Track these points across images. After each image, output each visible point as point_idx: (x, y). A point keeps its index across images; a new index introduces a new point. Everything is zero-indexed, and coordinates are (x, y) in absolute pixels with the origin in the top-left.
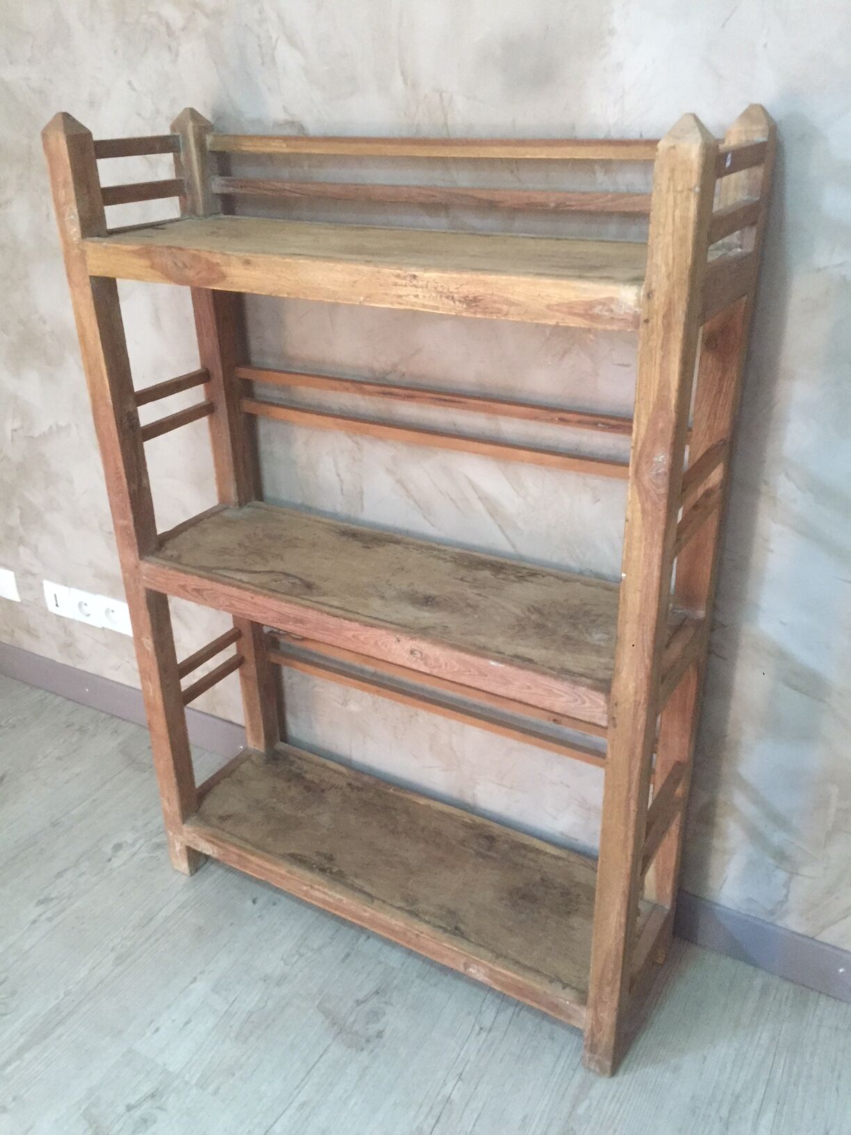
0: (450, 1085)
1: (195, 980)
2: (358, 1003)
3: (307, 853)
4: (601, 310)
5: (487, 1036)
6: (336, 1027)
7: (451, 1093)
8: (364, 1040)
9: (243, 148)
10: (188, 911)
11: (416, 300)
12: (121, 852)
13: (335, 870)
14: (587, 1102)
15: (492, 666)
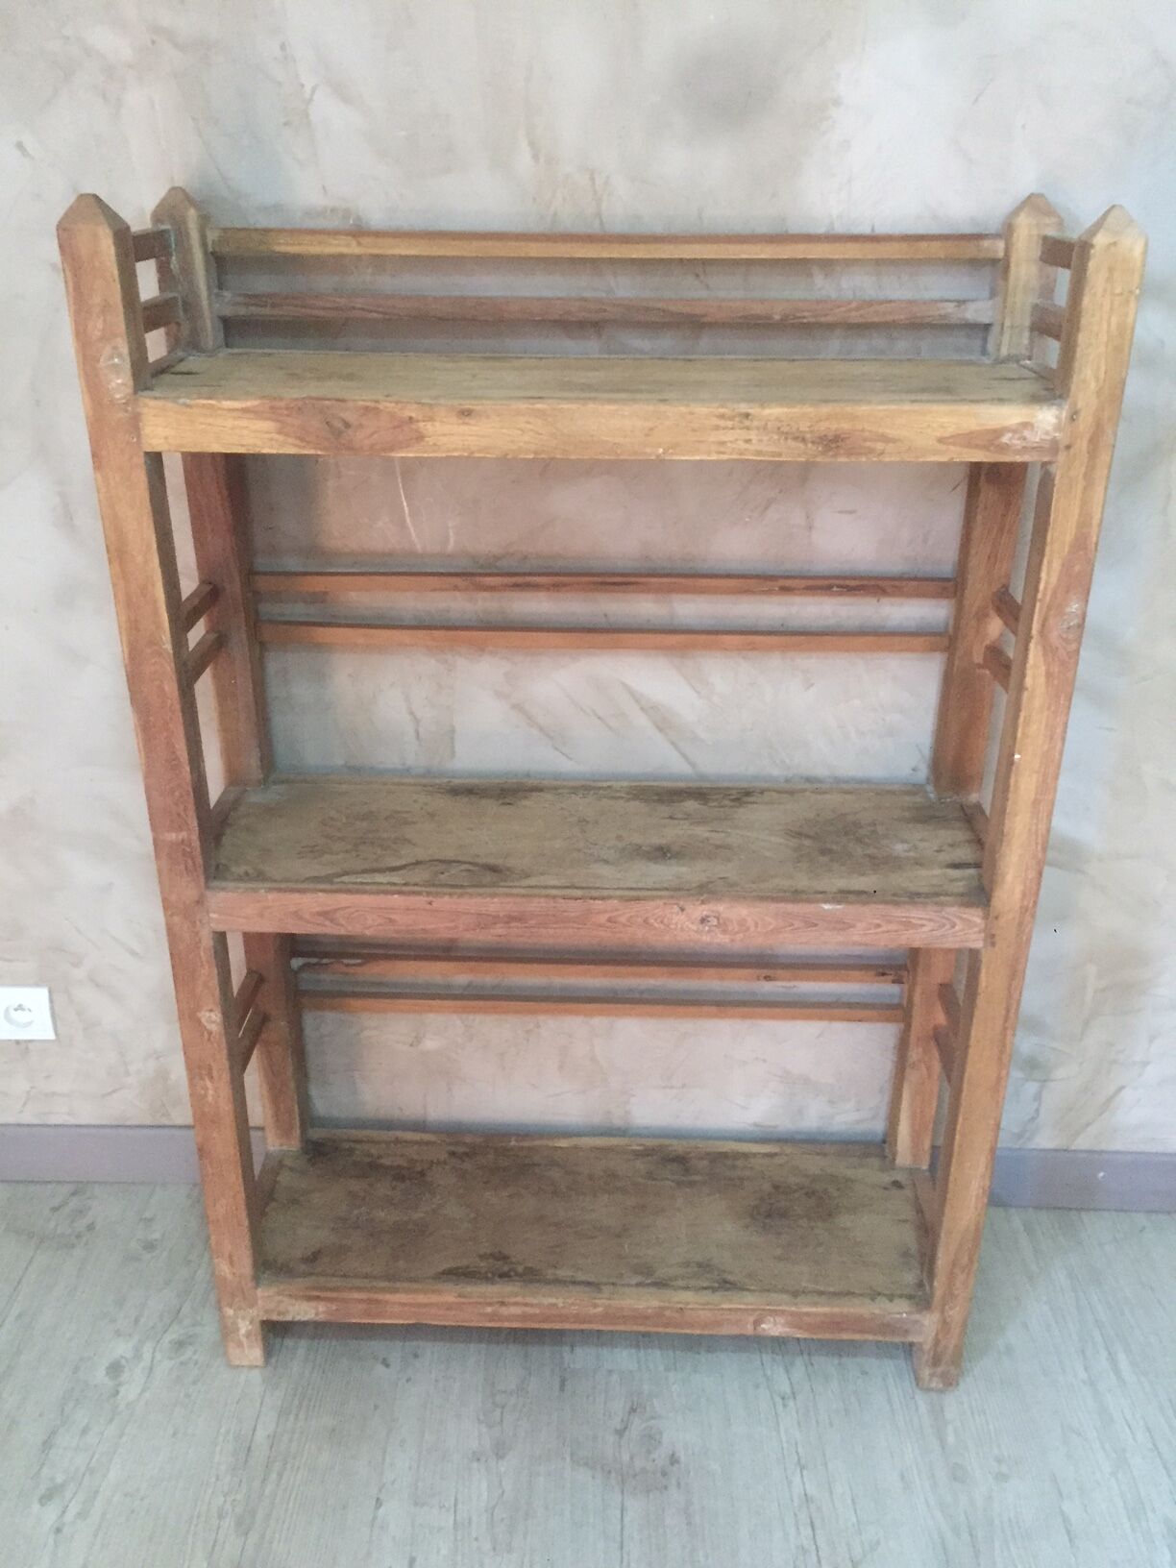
0: (797, 1480)
1: (379, 1503)
2: (620, 1433)
3: (465, 1262)
4: (1011, 439)
5: (795, 1404)
6: (613, 1475)
7: (805, 1490)
8: (659, 1475)
9: (278, 249)
10: (297, 1415)
11: (747, 446)
12: (125, 1376)
13: (520, 1269)
14: (950, 1429)
15: (824, 910)
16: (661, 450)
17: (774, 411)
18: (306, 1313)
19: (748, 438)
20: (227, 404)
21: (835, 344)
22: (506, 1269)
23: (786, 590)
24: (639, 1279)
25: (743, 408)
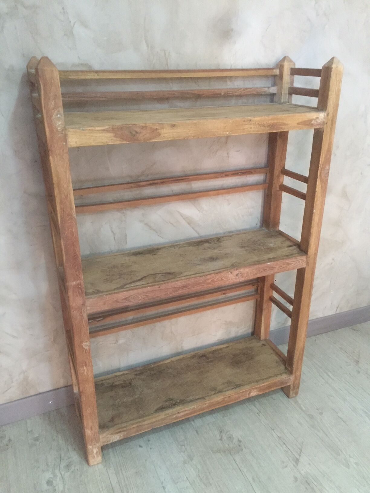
2: (221, 439)
3: (160, 405)
4: (314, 122)
5: (262, 414)
7: (277, 435)
8: (238, 447)
13: (178, 401)
14: (302, 406)
15: (268, 265)
16: (228, 133)
17: (257, 119)
18: (116, 438)
19: (251, 127)
20: (97, 128)
21: (233, 101)
22: (174, 402)
23: (227, 176)
24: (213, 392)
25: (249, 118)
